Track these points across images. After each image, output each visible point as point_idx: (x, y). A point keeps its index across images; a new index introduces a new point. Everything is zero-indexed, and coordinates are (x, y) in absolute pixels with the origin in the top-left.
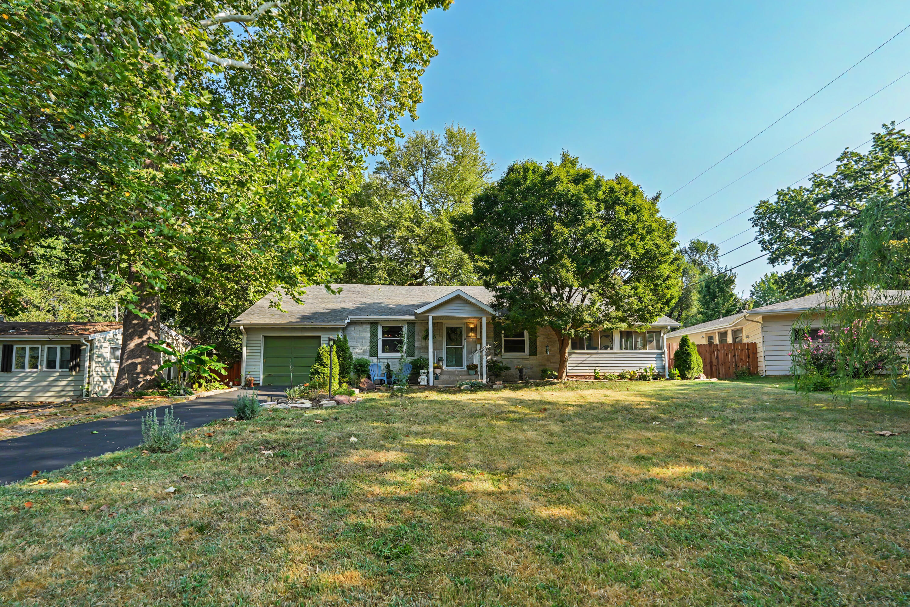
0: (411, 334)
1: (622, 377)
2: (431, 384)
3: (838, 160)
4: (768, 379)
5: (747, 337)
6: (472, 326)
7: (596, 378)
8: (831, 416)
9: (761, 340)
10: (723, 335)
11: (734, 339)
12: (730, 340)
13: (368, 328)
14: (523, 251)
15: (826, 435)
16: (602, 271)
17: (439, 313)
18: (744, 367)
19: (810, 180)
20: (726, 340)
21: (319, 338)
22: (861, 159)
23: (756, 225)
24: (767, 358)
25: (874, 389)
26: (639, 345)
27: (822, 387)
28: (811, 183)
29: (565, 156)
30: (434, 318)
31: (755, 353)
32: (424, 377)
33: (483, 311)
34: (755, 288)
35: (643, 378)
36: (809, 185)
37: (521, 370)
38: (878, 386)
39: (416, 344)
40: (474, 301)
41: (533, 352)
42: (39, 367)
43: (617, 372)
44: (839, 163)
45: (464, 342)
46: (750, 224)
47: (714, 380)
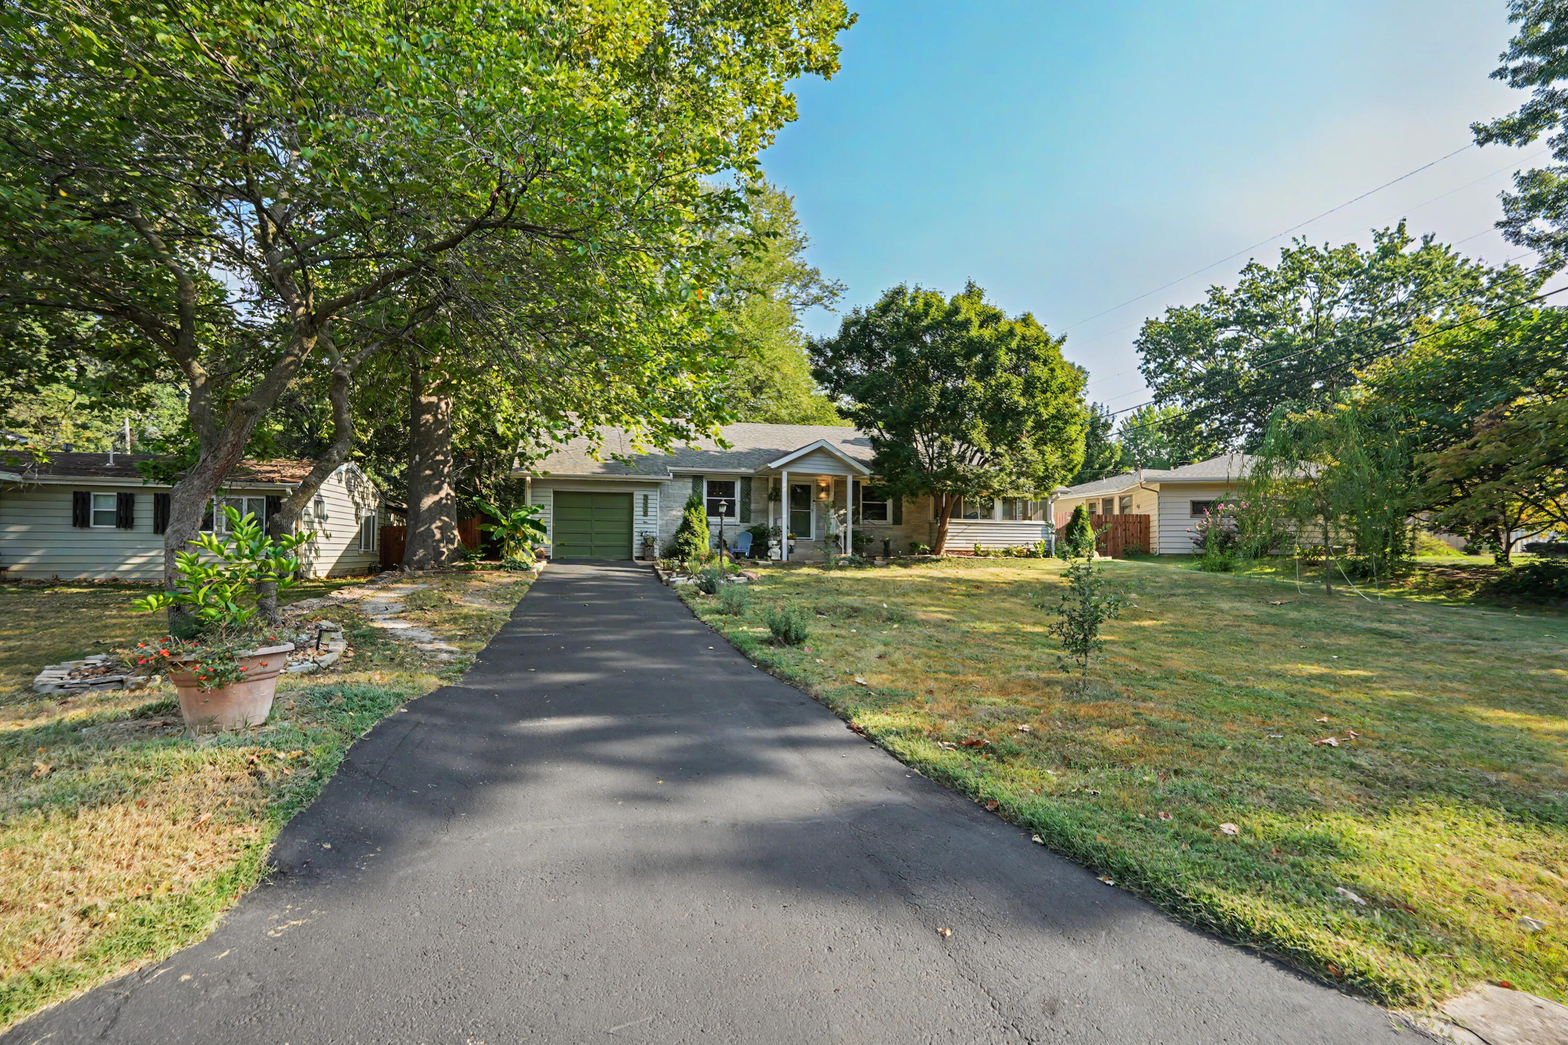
0: (746, 494)
1: (1007, 553)
2: (785, 558)
3: (1242, 272)
4: (1161, 557)
5: (1138, 507)
6: (823, 485)
7: (976, 554)
8: (1236, 592)
9: (1156, 512)
10: (1108, 502)
11: (1122, 508)
12: (1116, 511)
13: (689, 484)
14: (929, 406)
15: (1237, 604)
16: (1011, 433)
17: (798, 469)
18: (1136, 544)
19: (1208, 292)
20: (1112, 509)
21: (631, 495)
22: (1269, 274)
23: (1142, 350)
24: (1162, 534)
25: (1269, 570)
26: (1019, 515)
27: (1226, 568)
28: (1209, 296)
29: (970, 285)
30: (789, 474)
31: (1148, 528)
32: (776, 549)
33: (850, 468)
34: (1124, 426)
35: (1031, 555)
36: (1205, 300)
37: (886, 544)
38: (1271, 567)
39: (753, 506)
40: (839, 454)
41: (897, 520)
42: (215, 528)
43: (1001, 547)
44: (1242, 277)
45: (813, 506)
46: (1135, 347)
47: (1109, 558)
